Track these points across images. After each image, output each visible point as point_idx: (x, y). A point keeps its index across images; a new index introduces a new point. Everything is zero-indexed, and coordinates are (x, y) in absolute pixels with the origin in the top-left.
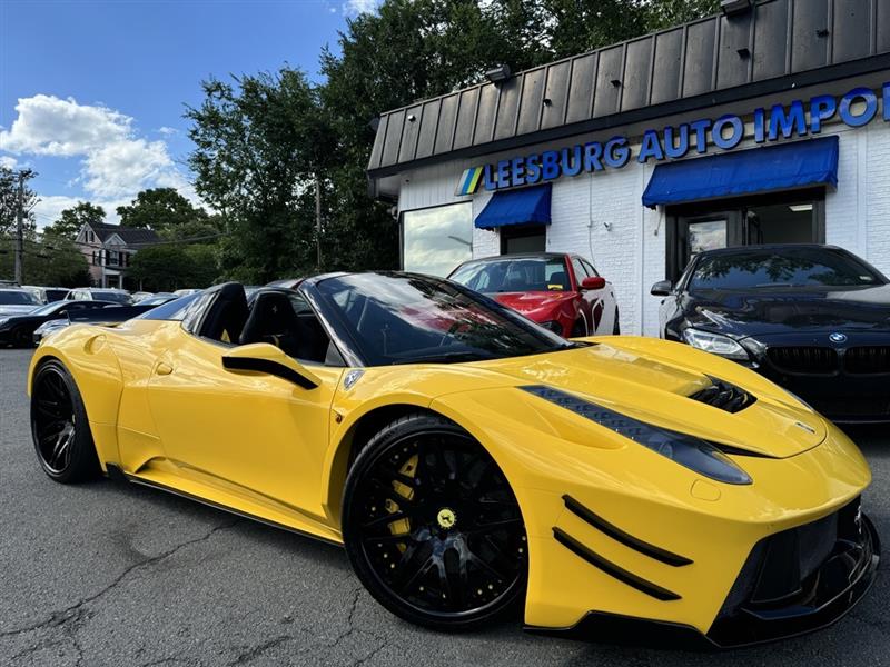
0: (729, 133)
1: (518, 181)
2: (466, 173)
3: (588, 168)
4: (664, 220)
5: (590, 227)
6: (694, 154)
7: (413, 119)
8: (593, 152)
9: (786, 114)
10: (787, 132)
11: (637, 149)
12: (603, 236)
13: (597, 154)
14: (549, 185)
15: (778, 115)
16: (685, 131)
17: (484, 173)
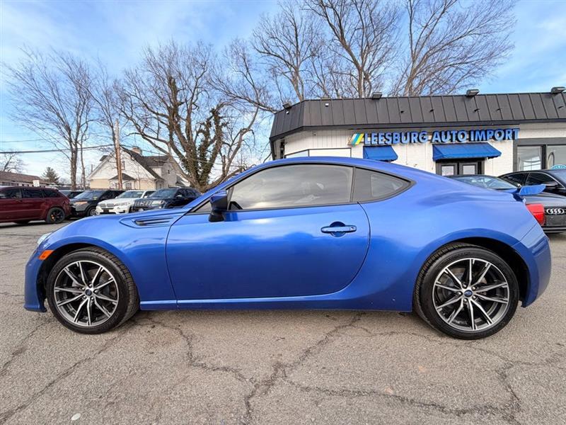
0: (462, 136)
2: (355, 135)
3: (412, 141)
4: (436, 163)
6: (450, 142)
7: (327, 106)
8: (415, 135)
9: (480, 133)
10: (480, 139)
11: (430, 137)
13: (417, 137)
14: (390, 146)
15: (477, 133)
16: (448, 133)
17: (364, 137)
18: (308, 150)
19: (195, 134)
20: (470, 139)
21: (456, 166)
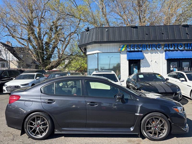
0: (180, 46)
1: (136, 50)
3: (153, 49)
4: (166, 61)
5: (151, 61)
11: (163, 47)
12: (154, 63)
13: (155, 46)
14: (141, 51)
15: (189, 45)
16: (173, 45)
17: (127, 46)
18: (98, 53)
19: (42, 36)
20: (185, 48)
21: (178, 63)
